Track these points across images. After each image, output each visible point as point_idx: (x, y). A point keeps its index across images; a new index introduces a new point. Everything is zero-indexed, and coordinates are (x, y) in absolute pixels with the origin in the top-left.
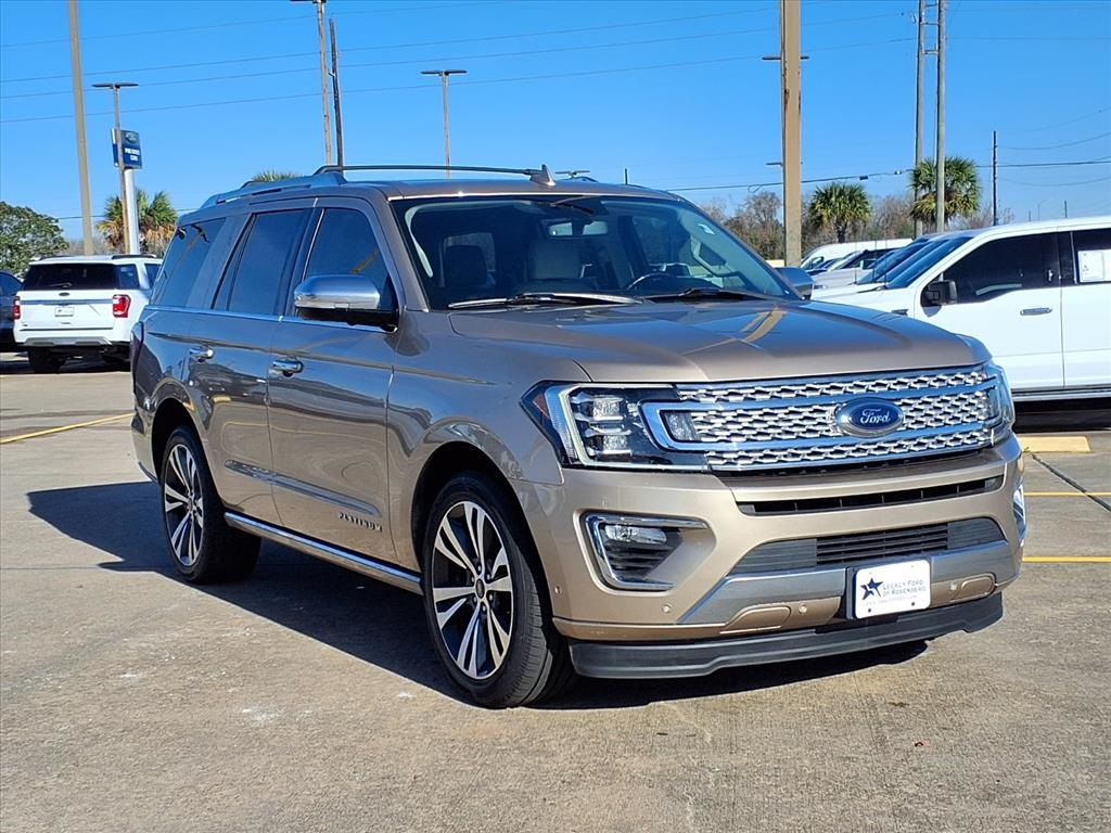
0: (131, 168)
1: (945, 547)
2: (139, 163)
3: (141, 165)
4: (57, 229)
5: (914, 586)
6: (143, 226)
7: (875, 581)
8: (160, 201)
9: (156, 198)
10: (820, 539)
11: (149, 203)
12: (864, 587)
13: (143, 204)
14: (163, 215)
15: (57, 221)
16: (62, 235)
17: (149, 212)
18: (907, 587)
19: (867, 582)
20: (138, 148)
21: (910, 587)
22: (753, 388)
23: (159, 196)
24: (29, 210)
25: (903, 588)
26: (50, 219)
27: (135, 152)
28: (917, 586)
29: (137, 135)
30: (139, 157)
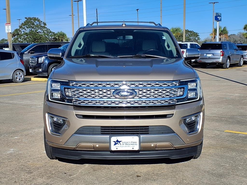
0: (218, 21)
1: (148, 133)
2: (221, 20)
3: (221, 21)
4: (198, 35)
5: (134, 143)
6: (220, 35)
7: (119, 140)
8: (225, 29)
9: (224, 28)
10: (102, 127)
11: (222, 29)
12: (114, 142)
13: (221, 29)
14: (225, 32)
15: (198, 34)
16: (199, 37)
17: (222, 31)
18: (131, 143)
19: (116, 140)
20: (221, 17)
21: (132, 143)
22: (90, 83)
23: (225, 28)
24: (193, 31)
25: (129, 143)
26: (197, 33)
27: (220, 18)
28: (135, 143)
29: (221, 14)
30: (221, 19)
